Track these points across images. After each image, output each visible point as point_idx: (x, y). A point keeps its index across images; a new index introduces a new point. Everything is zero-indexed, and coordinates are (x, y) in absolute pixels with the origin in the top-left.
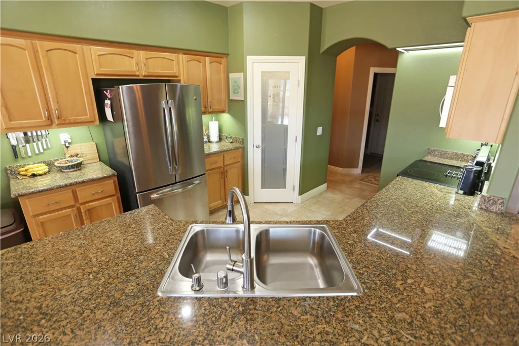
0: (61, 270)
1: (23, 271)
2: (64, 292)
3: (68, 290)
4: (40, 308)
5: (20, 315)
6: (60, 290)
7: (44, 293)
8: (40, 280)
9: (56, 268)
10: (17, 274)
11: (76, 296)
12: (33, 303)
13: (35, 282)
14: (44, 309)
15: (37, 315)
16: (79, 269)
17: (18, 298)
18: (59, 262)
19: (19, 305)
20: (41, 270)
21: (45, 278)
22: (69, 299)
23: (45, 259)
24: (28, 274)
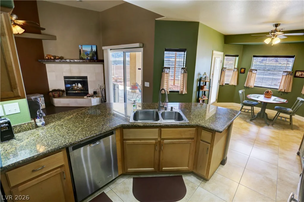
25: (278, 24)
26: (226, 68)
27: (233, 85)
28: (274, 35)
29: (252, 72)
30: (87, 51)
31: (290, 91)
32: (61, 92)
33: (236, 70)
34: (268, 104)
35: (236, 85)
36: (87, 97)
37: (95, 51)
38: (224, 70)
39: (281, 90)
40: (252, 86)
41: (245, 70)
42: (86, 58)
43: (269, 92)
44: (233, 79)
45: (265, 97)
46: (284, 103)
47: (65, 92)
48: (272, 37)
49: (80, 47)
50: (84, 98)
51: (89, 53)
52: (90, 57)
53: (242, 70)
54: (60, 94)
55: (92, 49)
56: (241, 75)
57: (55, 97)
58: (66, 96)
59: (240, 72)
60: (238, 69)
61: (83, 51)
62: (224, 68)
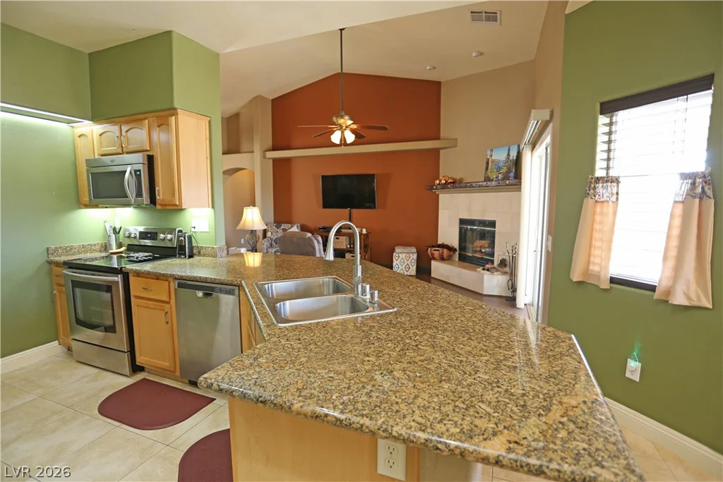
0: (434, 357)
1: (470, 380)
2: (447, 339)
3: (443, 339)
4: (470, 339)
5: (485, 342)
6: (448, 342)
7: (462, 346)
8: (459, 359)
9: (437, 362)
10: (480, 379)
11: (440, 332)
12: (473, 343)
13: (464, 359)
14: (467, 336)
15: (474, 336)
16: (419, 349)
17: (484, 354)
18: (428, 367)
19: (485, 348)
20: (452, 369)
21: (454, 358)
22: (447, 334)
23: (440, 382)
24: (468, 373)
30: (499, 161)
32: (445, 250)
36: (484, 269)
37: (515, 158)
42: (495, 176)
47: (457, 253)
49: (489, 153)
50: (475, 270)
51: (501, 164)
52: (503, 173)
54: (443, 253)
55: (509, 155)
57: (434, 259)
58: (457, 259)
61: (493, 161)
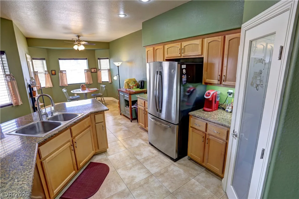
25: (79, 36)
26: (37, 72)
27: (49, 87)
28: (79, 43)
29: (62, 73)
31: (92, 83)
33: (47, 72)
34: (87, 94)
35: (52, 86)
38: (36, 74)
39: (87, 83)
40: (66, 84)
41: (55, 72)
43: (84, 85)
44: (47, 81)
45: (82, 90)
46: (96, 91)
48: (78, 45)
53: (53, 72)
56: (53, 76)
59: (51, 74)
60: (48, 71)
62: (35, 72)
